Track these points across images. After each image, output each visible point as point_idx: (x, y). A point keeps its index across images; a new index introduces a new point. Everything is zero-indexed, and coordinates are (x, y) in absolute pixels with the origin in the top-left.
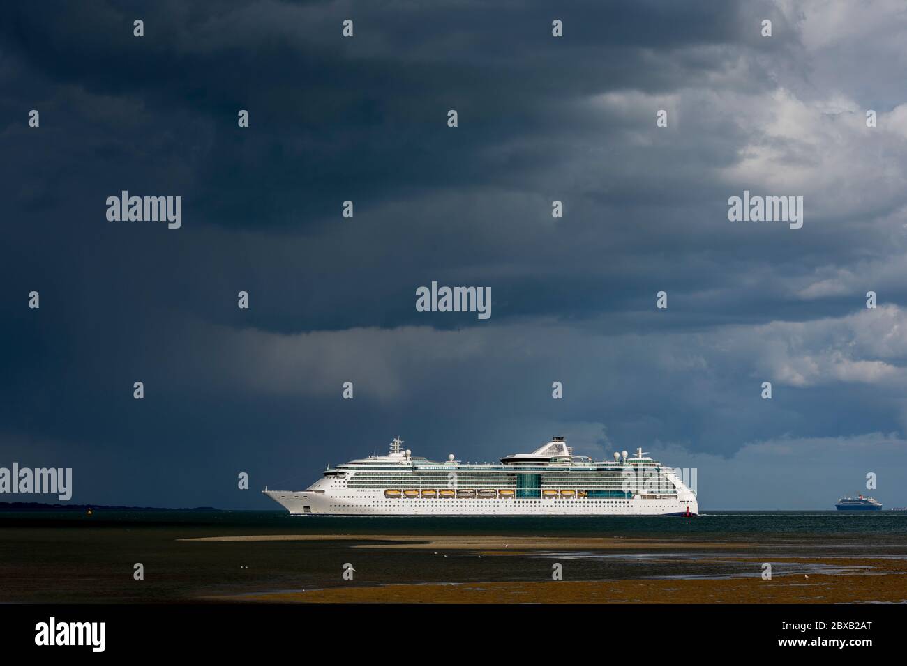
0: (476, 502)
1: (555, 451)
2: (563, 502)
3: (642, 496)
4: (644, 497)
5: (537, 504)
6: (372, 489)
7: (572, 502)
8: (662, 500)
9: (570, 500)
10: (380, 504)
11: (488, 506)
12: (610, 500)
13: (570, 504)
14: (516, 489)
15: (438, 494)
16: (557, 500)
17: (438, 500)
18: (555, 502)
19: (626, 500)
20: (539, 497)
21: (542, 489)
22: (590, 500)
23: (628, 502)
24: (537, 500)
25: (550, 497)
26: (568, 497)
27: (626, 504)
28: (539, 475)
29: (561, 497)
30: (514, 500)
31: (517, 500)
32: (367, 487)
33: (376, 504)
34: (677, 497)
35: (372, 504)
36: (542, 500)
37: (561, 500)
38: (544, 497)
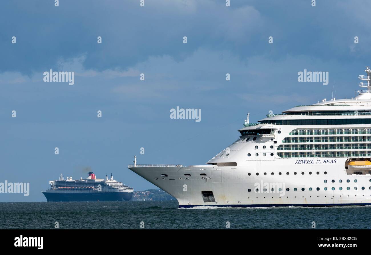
6: (322, 159)
10: (337, 185)
33: (330, 185)
35: (322, 186)
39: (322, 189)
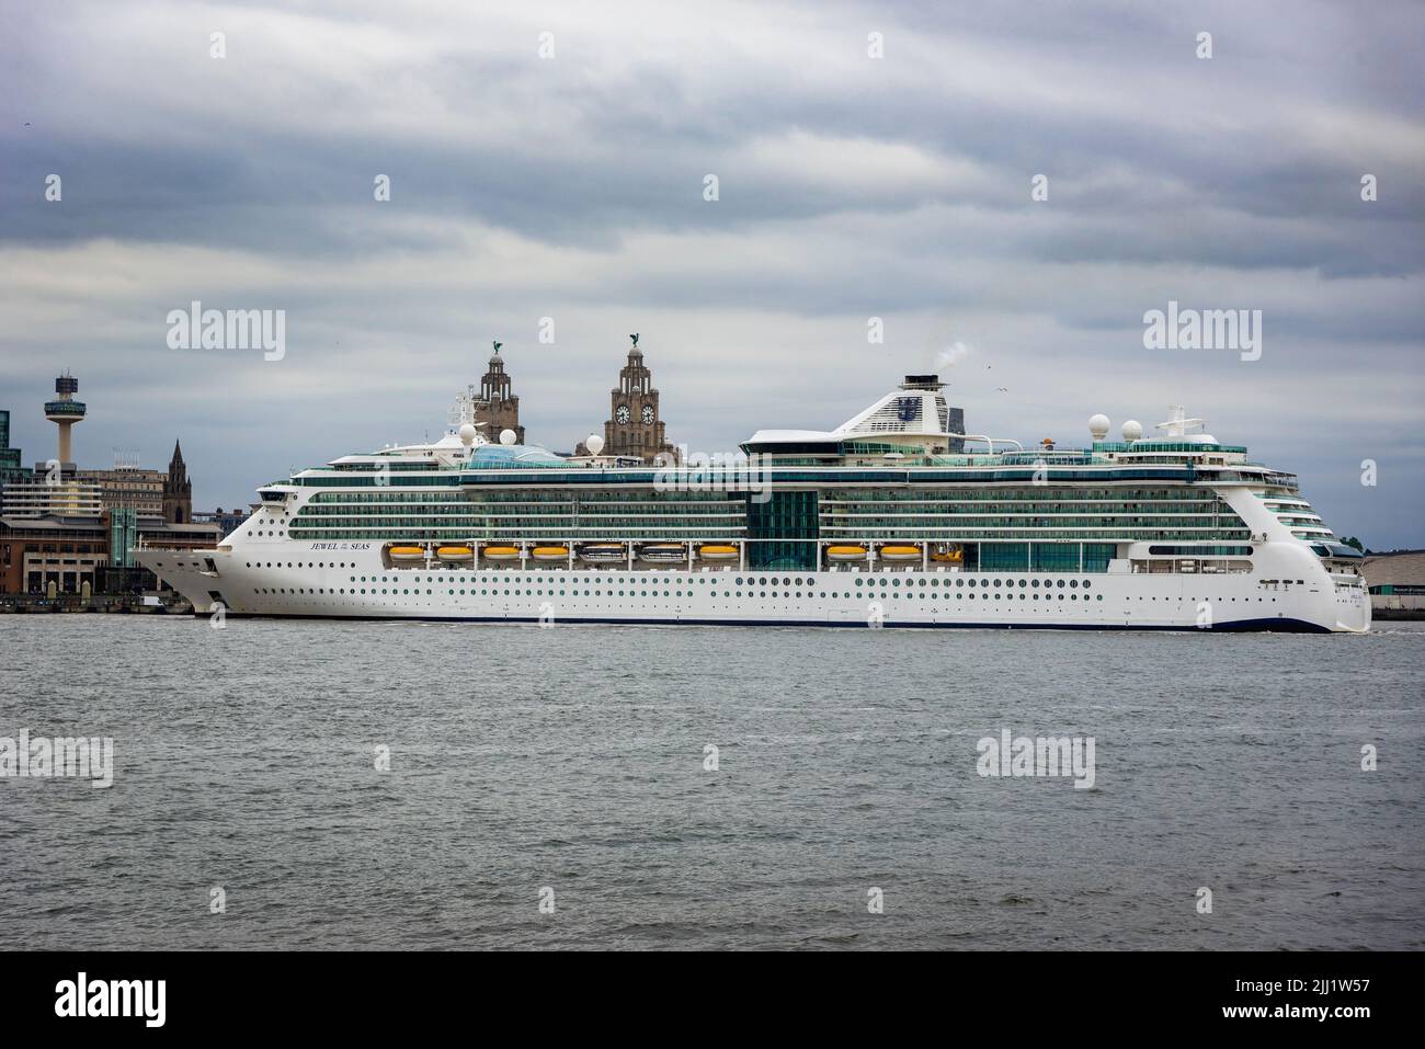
0: (627, 581)
1: (896, 419)
2: (883, 582)
3: (1134, 562)
4: (1140, 564)
5: (804, 589)
6: (349, 543)
7: (910, 582)
8: (1200, 576)
9: (902, 576)
10: (368, 585)
11: (661, 594)
12: (1029, 576)
13: (903, 589)
14: (743, 541)
15: (524, 555)
16: (865, 576)
17: (523, 573)
18: (859, 582)
19: (1080, 577)
20: (809, 564)
21: (820, 542)
22: (968, 576)
23: (1087, 584)
24: (805, 575)
25: (844, 565)
26: (899, 565)
27: (1080, 591)
28: (811, 495)
29: (879, 565)
30: (736, 574)
31: (746, 575)
32: (337, 535)
33: (358, 585)
34: (1248, 566)
35: (348, 587)
36: (817, 575)
37: (877, 577)
38: (826, 567)
39: (347, 592)
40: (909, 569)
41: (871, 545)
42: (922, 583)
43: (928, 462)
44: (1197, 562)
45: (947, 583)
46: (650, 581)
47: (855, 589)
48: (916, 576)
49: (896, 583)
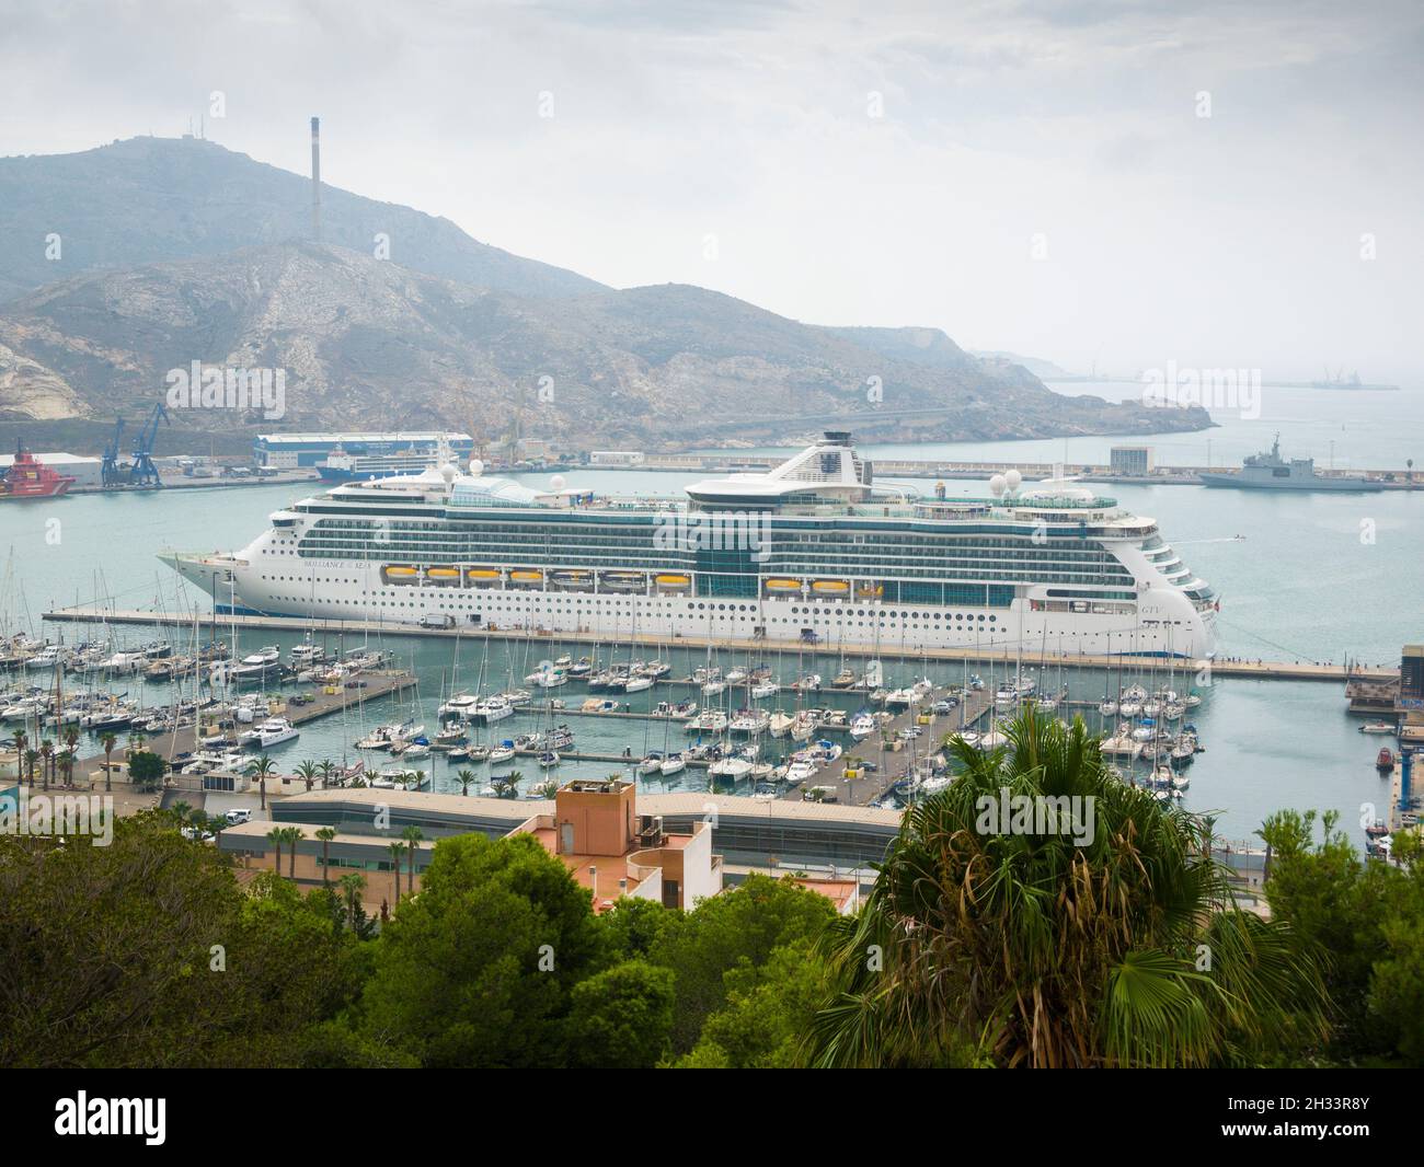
3: (1033, 602)
4: (1038, 605)
8: (1090, 615)
13: (833, 617)
14: (693, 572)
15: (504, 578)
16: (800, 606)
18: (795, 610)
19: (987, 611)
20: (752, 593)
21: (760, 575)
22: (888, 608)
23: (993, 618)
24: (748, 603)
25: (781, 595)
26: (830, 597)
29: (812, 597)
30: (689, 600)
31: (697, 601)
34: (1134, 609)
36: (758, 603)
37: (811, 606)
38: (766, 595)
40: (839, 601)
41: (805, 580)
42: (850, 613)
43: (851, 512)
44: (1089, 603)
45: (871, 613)
46: (613, 603)
47: (791, 616)
48: (845, 607)
49: (827, 612)
